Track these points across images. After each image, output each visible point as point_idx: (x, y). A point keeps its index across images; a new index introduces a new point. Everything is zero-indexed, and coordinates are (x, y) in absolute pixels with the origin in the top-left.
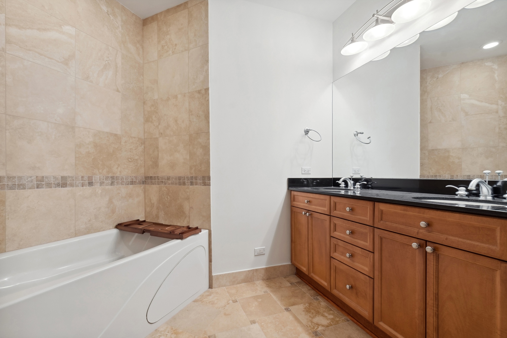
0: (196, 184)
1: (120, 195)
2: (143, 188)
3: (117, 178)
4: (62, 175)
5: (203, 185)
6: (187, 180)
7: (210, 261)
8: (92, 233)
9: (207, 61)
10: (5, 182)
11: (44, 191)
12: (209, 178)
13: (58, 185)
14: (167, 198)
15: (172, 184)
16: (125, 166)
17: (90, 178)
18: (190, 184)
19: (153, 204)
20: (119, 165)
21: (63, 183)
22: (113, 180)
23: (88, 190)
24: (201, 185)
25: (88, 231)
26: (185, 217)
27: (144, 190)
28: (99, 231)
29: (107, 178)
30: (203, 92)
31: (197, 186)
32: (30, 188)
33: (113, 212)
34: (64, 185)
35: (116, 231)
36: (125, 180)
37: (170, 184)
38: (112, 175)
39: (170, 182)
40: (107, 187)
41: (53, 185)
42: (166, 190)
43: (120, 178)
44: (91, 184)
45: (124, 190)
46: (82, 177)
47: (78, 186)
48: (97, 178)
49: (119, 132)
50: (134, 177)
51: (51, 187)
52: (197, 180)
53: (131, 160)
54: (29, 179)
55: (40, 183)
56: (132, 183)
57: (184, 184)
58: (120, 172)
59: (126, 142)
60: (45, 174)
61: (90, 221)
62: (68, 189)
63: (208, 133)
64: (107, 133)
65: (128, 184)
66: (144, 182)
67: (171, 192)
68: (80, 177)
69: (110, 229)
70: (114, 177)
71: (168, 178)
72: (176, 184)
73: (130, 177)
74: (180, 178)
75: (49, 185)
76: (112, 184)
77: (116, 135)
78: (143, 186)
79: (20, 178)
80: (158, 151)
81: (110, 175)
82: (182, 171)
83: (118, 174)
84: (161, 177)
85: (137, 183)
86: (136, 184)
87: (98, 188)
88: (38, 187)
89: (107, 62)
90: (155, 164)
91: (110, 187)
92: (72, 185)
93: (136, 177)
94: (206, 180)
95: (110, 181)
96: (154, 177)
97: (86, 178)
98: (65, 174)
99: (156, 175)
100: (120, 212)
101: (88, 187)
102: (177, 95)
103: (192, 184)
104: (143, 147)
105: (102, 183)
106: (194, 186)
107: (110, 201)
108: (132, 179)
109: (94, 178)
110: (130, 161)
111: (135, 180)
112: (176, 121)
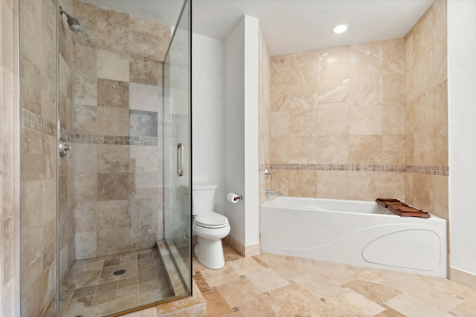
0: (438, 174)
1: (381, 178)
2: (404, 175)
3: (378, 166)
4: (341, 164)
5: (443, 175)
6: (432, 170)
7: (448, 252)
8: (358, 200)
9: (446, 54)
10: (317, 167)
11: (332, 172)
12: (447, 168)
13: (339, 169)
14: (419, 185)
15: (422, 172)
16: (386, 157)
17: (358, 166)
18: (433, 173)
19: (410, 189)
20: (380, 157)
21: (342, 168)
22: (375, 168)
23: (356, 173)
24: (441, 175)
25: (356, 198)
26: (430, 204)
27: (404, 176)
28: (363, 200)
29: (370, 166)
30: (443, 84)
31: (438, 176)
32: (326, 170)
33: (374, 189)
34: (342, 169)
35: (375, 203)
36: (385, 168)
37: (420, 172)
38: (374, 164)
39: (420, 170)
40: (370, 172)
41: (336, 169)
42: (418, 178)
43: (380, 166)
44: (358, 169)
45: (384, 175)
46: (353, 165)
47: (350, 170)
48: (362, 166)
49: (380, 133)
50: (394, 166)
51: (335, 170)
52: (438, 170)
53: (391, 152)
54: (326, 166)
55: (331, 168)
56: (392, 170)
57: (430, 173)
58: (381, 162)
59: (386, 140)
60: (333, 163)
61: (357, 192)
62: (344, 172)
63: (447, 123)
64: (370, 135)
65: (388, 171)
66: (404, 171)
67: (421, 179)
68: (351, 165)
69: (371, 201)
70: (375, 165)
71: (419, 167)
72: (424, 173)
73: (390, 165)
74: (427, 168)
75: (335, 169)
76: (374, 170)
77: (377, 136)
78: (403, 173)
79: (322, 165)
80: (413, 144)
81: (372, 164)
82: (429, 161)
83: (379, 164)
84: (415, 167)
85: (397, 170)
86: (396, 172)
87: (363, 173)
88: (329, 170)
89: (370, 88)
90: (412, 156)
91: (372, 172)
92: (346, 170)
93: (396, 166)
94: (445, 170)
95: (372, 168)
96: (411, 166)
97: (355, 166)
98: (343, 163)
99: (412, 165)
100: (380, 191)
101: (356, 171)
102: (425, 93)
103: (435, 173)
104: (404, 141)
105: (366, 170)
106: (437, 175)
107: (372, 182)
108: (393, 167)
109: (360, 166)
110: (390, 154)
111: (395, 168)
112: (425, 116)
